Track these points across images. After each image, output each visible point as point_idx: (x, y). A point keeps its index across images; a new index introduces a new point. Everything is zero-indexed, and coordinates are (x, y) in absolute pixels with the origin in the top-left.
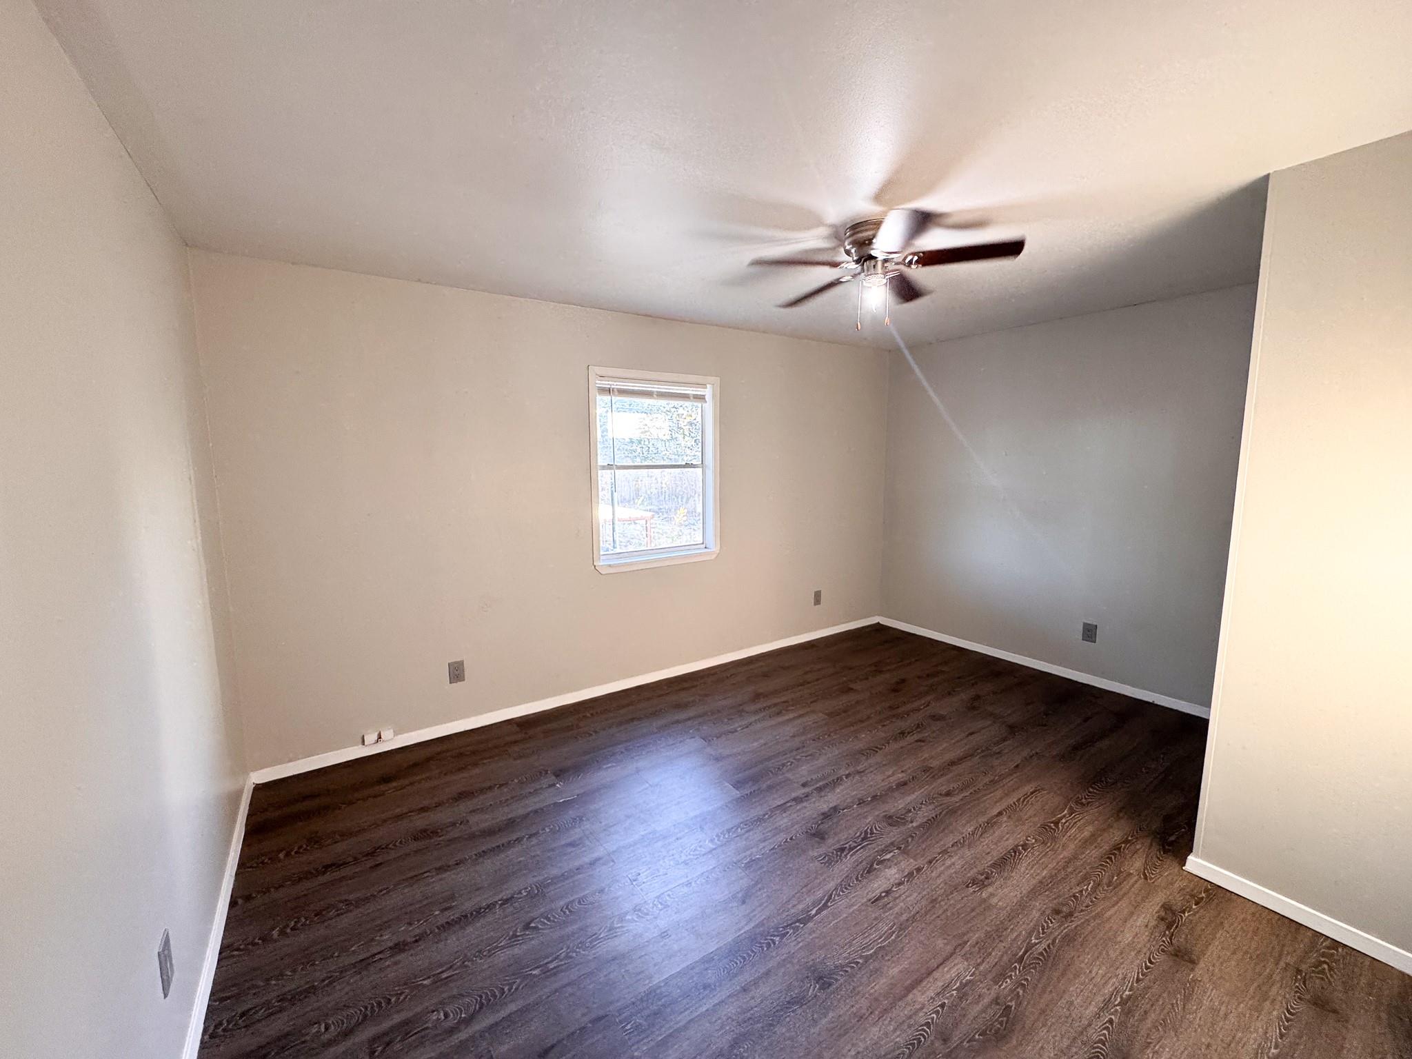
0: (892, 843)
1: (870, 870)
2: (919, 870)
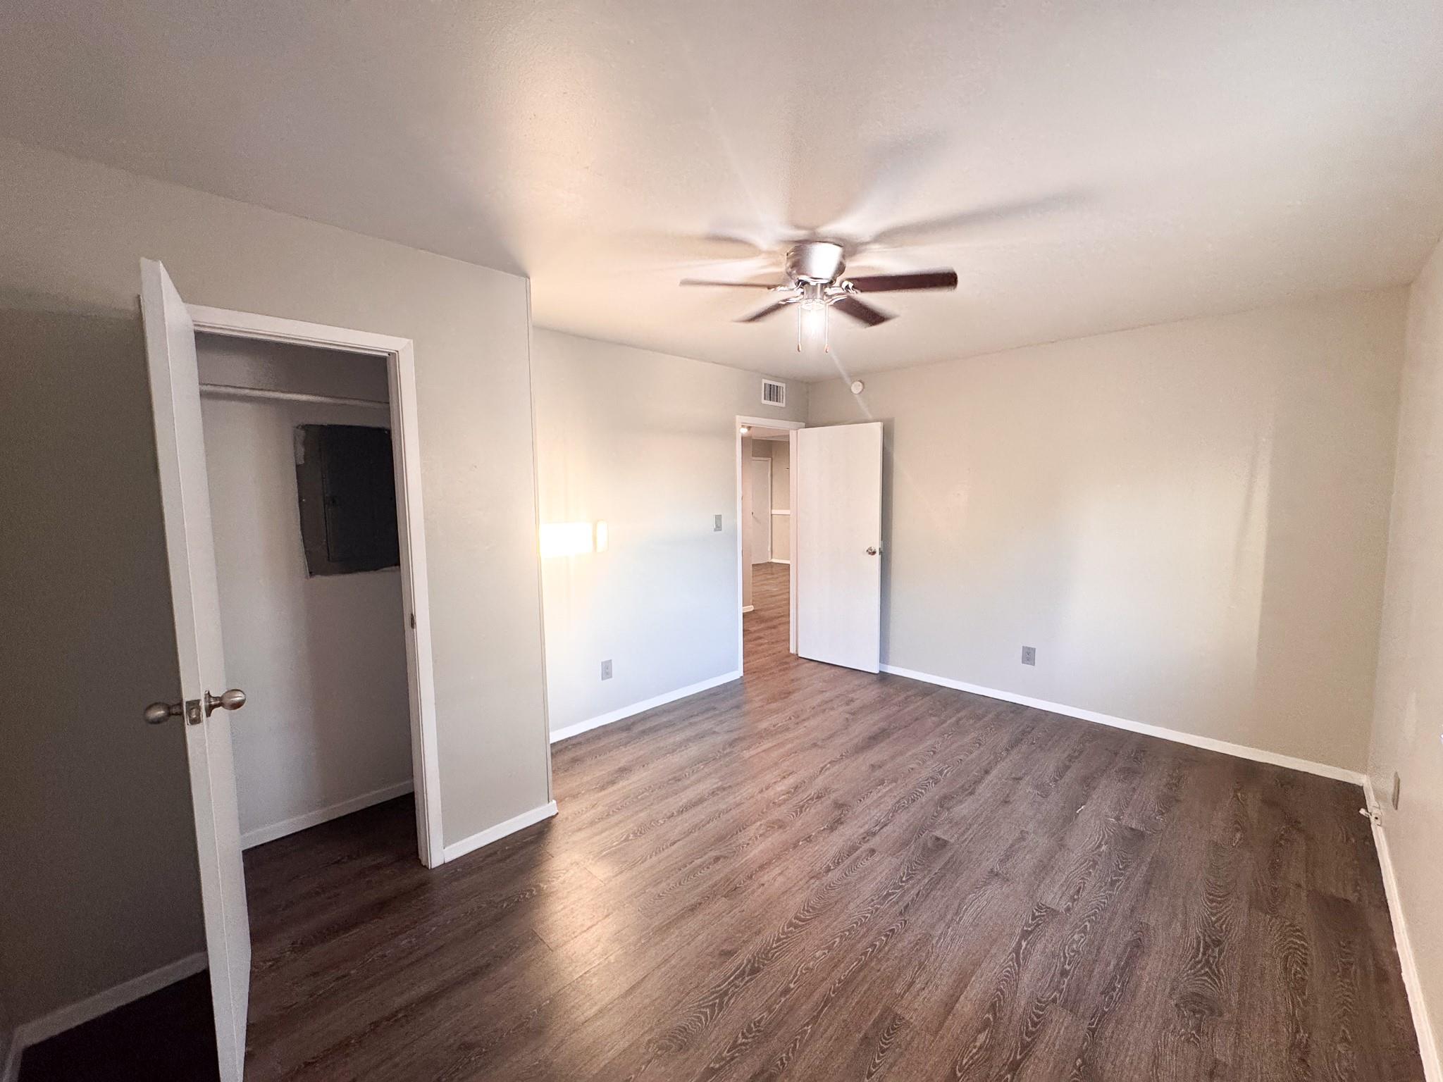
0: (780, 806)
1: (796, 788)
2: (761, 791)
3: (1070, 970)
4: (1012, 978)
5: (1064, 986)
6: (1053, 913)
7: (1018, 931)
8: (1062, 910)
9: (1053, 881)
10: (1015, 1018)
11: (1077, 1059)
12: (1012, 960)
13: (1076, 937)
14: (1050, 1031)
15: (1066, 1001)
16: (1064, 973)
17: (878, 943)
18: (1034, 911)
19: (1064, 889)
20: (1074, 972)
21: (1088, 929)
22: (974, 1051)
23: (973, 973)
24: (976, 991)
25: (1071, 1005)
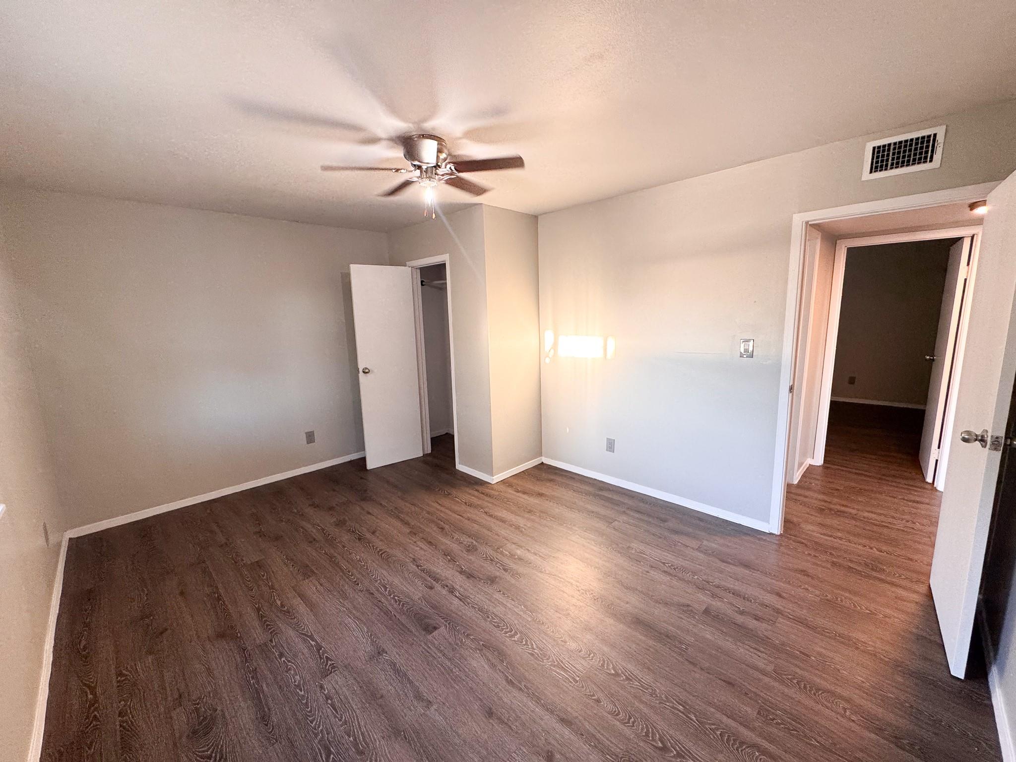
3: (281, 660)
4: (296, 627)
5: (274, 651)
6: (326, 674)
7: (323, 644)
8: (324, 682)
9: (354, 692)
10: (276, 619)
11: (241, 635)
12: (307, 631)
13: (298, 677)
14: (259, 630)
15: (266, 646)
16: (281, 655)
17: (353, 577)
18: (333, 662)
19: (342, 697)
20: (278, 661)
21: (298, 690)
22: (276, 598)
23: (312, 610)
24: (302, 608)
25: (264, 648)
